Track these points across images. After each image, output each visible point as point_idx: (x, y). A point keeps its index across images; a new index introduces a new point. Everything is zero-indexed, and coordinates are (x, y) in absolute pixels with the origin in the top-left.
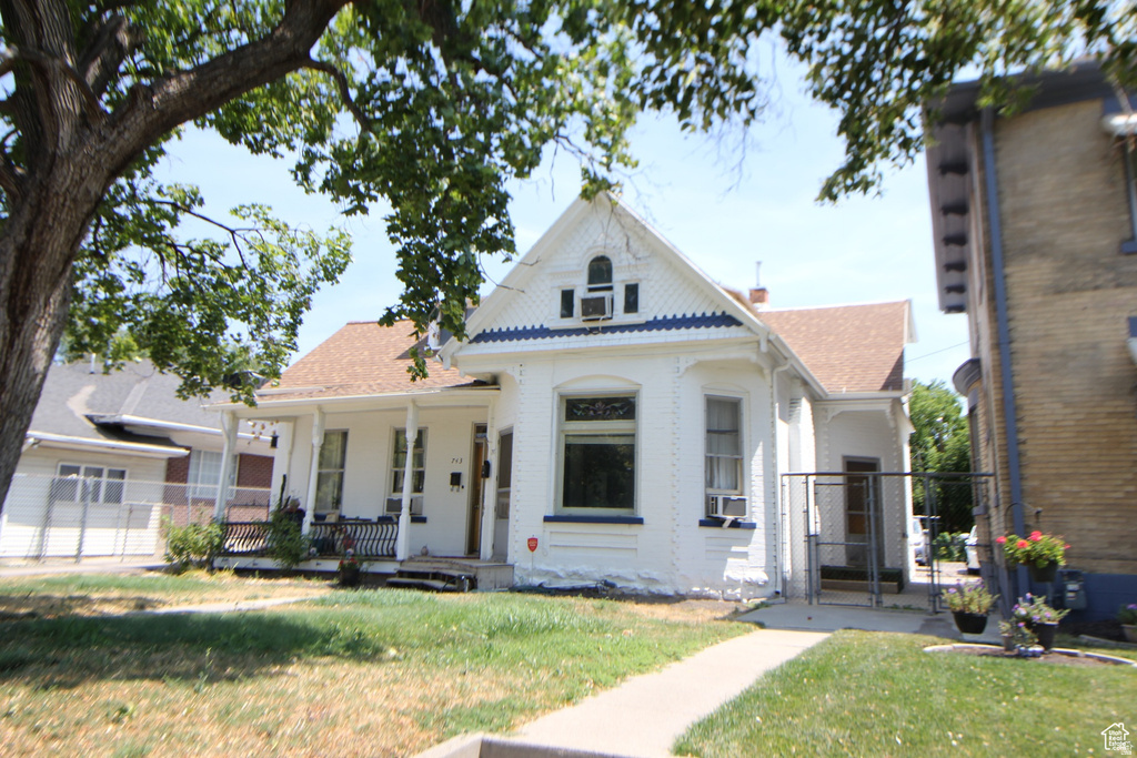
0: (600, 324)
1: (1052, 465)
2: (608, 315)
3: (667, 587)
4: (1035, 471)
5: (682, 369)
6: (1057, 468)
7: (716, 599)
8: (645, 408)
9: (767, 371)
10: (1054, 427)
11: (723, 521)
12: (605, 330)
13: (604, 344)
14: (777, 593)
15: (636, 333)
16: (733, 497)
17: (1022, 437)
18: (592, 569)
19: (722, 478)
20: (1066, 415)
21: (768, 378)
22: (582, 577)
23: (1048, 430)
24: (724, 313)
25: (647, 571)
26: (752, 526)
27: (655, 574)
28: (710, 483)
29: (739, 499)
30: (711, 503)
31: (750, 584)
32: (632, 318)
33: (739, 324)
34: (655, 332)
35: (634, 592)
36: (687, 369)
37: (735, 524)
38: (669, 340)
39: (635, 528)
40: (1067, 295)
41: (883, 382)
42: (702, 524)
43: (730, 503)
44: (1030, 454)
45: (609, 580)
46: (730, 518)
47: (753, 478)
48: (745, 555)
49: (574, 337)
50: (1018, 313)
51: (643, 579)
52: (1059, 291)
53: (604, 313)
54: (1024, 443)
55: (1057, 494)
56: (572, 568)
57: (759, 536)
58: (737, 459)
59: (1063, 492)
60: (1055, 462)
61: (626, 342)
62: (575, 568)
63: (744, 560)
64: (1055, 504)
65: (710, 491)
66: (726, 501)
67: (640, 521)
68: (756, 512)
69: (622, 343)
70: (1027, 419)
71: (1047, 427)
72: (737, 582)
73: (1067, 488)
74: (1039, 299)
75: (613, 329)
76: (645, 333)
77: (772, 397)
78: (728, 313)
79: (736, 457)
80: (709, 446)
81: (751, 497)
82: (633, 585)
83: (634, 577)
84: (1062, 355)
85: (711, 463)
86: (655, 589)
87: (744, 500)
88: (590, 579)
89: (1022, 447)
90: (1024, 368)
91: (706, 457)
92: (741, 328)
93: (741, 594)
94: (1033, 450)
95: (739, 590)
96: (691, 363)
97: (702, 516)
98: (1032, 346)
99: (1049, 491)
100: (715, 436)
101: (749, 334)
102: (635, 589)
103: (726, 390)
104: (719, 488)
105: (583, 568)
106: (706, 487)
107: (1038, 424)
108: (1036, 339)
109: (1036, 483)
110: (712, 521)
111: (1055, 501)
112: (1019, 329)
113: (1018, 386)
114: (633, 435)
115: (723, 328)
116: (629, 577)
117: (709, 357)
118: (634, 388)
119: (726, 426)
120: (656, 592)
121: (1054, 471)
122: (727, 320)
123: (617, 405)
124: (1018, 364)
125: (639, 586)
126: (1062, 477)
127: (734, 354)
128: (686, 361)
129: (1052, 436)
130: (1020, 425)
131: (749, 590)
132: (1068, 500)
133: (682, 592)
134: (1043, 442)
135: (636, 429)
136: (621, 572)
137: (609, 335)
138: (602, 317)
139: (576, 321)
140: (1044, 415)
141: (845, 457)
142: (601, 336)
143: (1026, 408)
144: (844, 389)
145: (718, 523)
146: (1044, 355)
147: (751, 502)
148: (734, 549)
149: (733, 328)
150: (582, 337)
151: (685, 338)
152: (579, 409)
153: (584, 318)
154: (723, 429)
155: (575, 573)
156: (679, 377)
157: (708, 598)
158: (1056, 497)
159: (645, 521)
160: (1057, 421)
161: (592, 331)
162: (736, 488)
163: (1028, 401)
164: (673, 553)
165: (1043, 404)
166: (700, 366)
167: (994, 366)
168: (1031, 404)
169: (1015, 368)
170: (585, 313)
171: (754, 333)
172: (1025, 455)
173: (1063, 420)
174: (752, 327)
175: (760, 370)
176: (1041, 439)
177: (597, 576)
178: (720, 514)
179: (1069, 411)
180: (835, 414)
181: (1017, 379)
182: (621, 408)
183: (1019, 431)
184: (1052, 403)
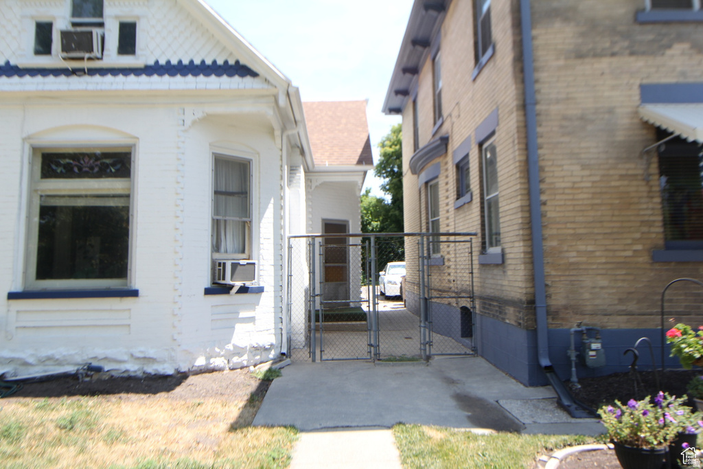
0: (86, 65)
1: (569, 225)
2: (96, 53)
3: (166, 365)
4: (554, 232)
5: (188, 123)
6: (574, 229)
7: (220, 370)
8: (141, 165)
9: (278, 133)
10: (572, 188)
11: (231, 287)
12: (92, 72)
13: (90, 87)
14: (283, 354)
15: (132, 77)
16: (242, 262)
17: (543, 198)
18: (72, 352)
19: (229, 242)
20: (583, 177)
21: (278, 141)
22: (59, 363)
23: (567, 191)
24: (237, 62)
25: (142, 349)
26: (260, 290)
27: (151, 353)
28: (216, 247)
29: (248, 264)
30: (218, 269)
31: (257, 349)
32: (127, 61)
33: (254, 74)
34: (155, 78)
35: (125, 375)
36: (194, 122)
37: (243, 290)
38: (173, 87)
39: (128, 302)
40: (587, 60)
41: (357, 158)
42: (208, 292)
43: (239, 267)
44: (549, 215)
45: (95, 364)
46: (238, 284)
47: (262, 241)
48: (252, 319)
49: (51, 78)
50: (543, 75)
51: (138, 358)
52: (580, 55)
53: (91, 50)
54: (544, 204)
55: (574, 254)
56: (45, 352)
57: (267, 300)
58: (244, 223)
59: (578, 252)
60: (574, 222)
61: (120, 87)
62: (50, 352)
63: (251, 325)
64: (571, 264)
65: (217, 256)
66: (235, 266)
67: (135, 293)
68: (265, 276)
69: (114, 87)
70: (548, 180)
71: (564, 188)
72: (244, 349)
73: (582, 248)
74: (561, 62)
75: (103, 72)
76: (144, 78)
77: (282, 160)
78: (242, 62)
79: (244, 219)
80: (217, 209)
81: (259, 261)
82: (123, 367)
83: (126, 358)
84: (582, 118)
85: (218, 226)
86: (151, 369)
87: (254, 264)
88: (69, 364)
89: (543, 208)
90: (547, 131)
91: (213, 220)
92: (256, 80)
93: (248, 361)
94: (552, 211)
95: (245, 357)
96: (199, 115)
97: (207, 283)
98: (554, 109)
99: (567, 251)
100: (223, 198)
101: (266, 86)
102: (127, 371)
103: (236, 149)
104: (226, 252)
105: (60, 351)
106: (212, 252)
107: (558, 185)
108: (558, 101)
109: (554, 243)
110: (218, 288)
111: (572, 260)
112: (542, 91)
113: (541, 148)
114: (128, 196)
115: (237, 78)
116: (120, 357)
117: (220, 109)
118: (128, 141)
119: (234, 187)
120: (153, 373)
121: (571, 232)
122: (241, 70)
123: (108, 161)
124: (540, 126)
125: (133, 367)
126: (578, 237)
127: (248, 108)
128: (193, 113)
129: (571, 197)
130: (542, 186)
131: (255, 355)
132: (584, 259)
133: (183, 370)
134: (562, 203)
135: (131, 188)
136: (110, 353)
137: (97, 78)
138: (87, 55)
139: (55, 59)
140: (563, 177)
141: (323, 220)
142: (87, 78)
143: (547, 169)
144: (327, 164)
145: (226, 289)
146: (565, 118)
147: (259, 265)
148: (243, 314)
149: (248, 79)
150: (63, 78)
151: (192, 86)
152: (58, 164)
153: (65, 55)
154: (231, 190)
155: (49, 358)
156: (185, 131)
157: (212, 371)
158: (572, 257)
159: (140, 293)
160: (574, 183)
161: (74, 72)
162: (243, 251)
163: (550, 163)
164: (174, 327)
165: (562, 166)
166: (208, 121)
167: (518, 127)
168: (552, 165)
169: (539, 130)
170: (65, 48)
171: (272, 85)
172: (545, 216)
173: (581, 182)
174: (269, 78)
175: (271, 131)
176: (561, 200)
177: (79, 359)
178: (228, 281)
179: (587, 172)
180: (318, 184)
181: (540, 141)
182: (113, 165)
183: (542, 192)
184: (571, 164)
